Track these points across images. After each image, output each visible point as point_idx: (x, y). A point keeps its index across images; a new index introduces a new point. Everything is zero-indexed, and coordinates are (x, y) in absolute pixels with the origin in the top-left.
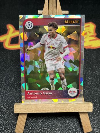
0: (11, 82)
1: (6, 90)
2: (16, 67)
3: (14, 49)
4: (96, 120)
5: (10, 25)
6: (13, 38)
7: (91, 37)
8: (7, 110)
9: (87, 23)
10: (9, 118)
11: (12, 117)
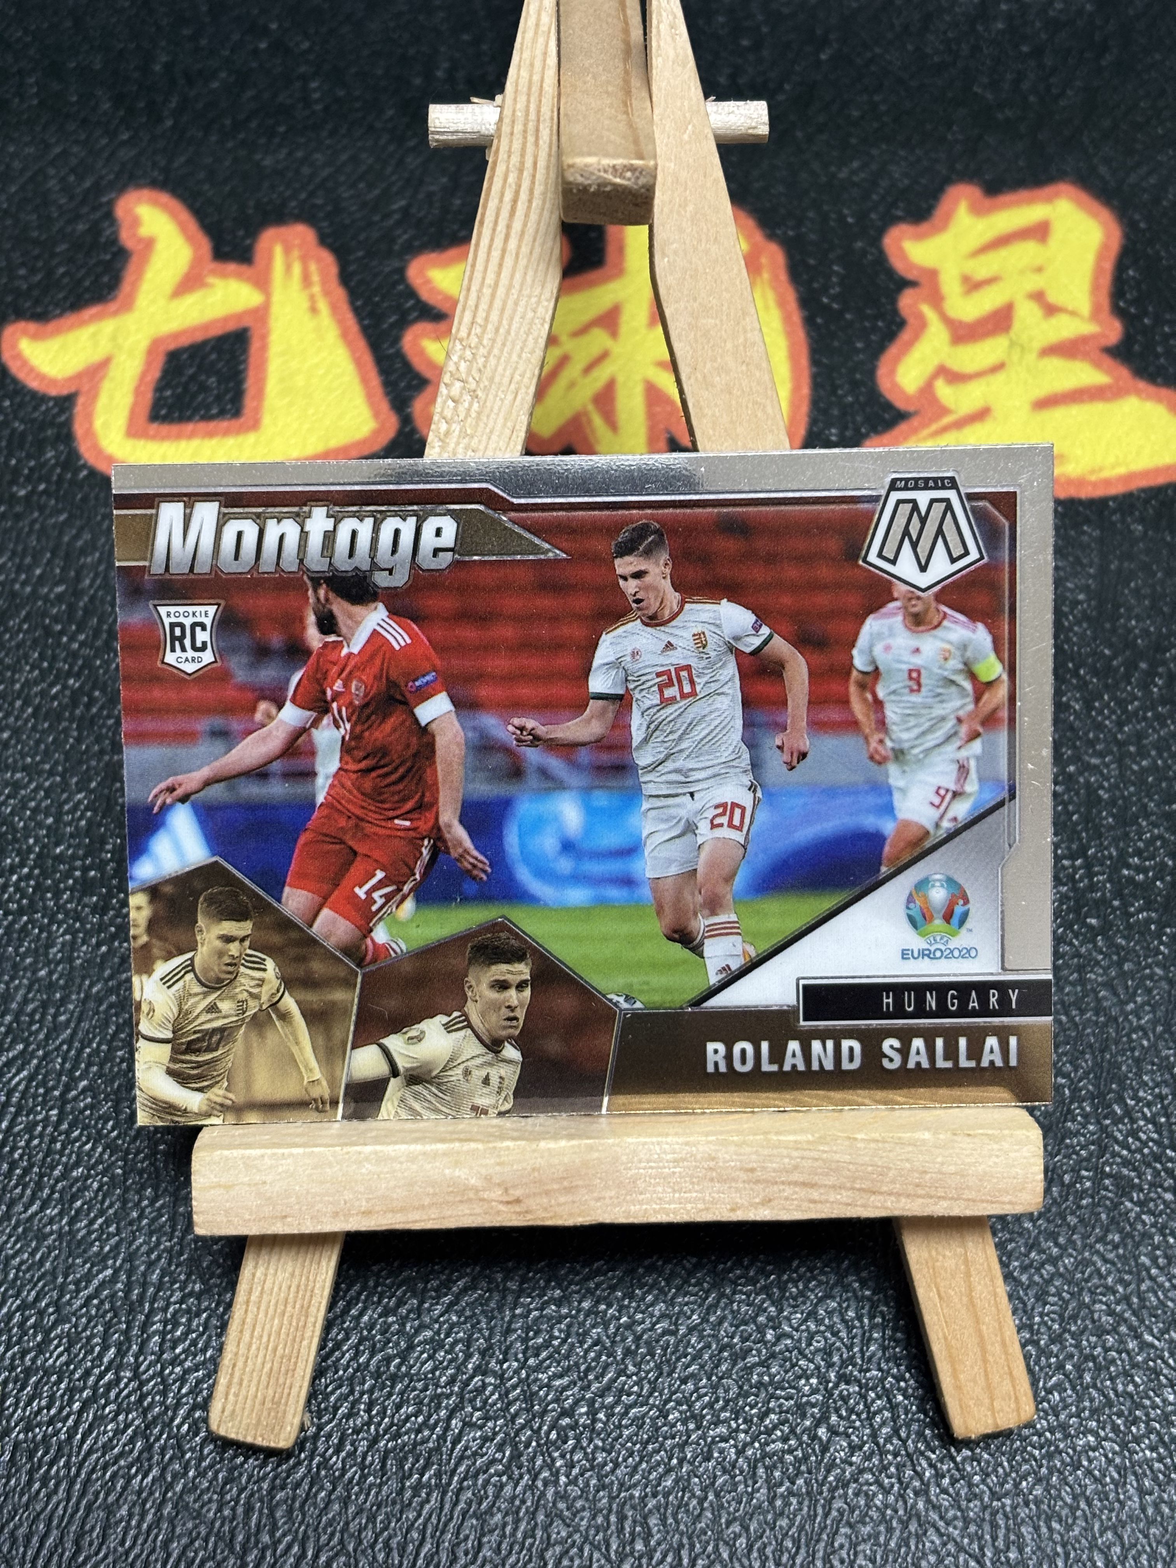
1: (88, 934)
4: (1053, 1290)
5: (155, 203)
6: (185, 356)
7: (1055, 363)
8: (100, 1149)
9: (1024, 194)
10: (121, 1240)
11: (157, 1225)
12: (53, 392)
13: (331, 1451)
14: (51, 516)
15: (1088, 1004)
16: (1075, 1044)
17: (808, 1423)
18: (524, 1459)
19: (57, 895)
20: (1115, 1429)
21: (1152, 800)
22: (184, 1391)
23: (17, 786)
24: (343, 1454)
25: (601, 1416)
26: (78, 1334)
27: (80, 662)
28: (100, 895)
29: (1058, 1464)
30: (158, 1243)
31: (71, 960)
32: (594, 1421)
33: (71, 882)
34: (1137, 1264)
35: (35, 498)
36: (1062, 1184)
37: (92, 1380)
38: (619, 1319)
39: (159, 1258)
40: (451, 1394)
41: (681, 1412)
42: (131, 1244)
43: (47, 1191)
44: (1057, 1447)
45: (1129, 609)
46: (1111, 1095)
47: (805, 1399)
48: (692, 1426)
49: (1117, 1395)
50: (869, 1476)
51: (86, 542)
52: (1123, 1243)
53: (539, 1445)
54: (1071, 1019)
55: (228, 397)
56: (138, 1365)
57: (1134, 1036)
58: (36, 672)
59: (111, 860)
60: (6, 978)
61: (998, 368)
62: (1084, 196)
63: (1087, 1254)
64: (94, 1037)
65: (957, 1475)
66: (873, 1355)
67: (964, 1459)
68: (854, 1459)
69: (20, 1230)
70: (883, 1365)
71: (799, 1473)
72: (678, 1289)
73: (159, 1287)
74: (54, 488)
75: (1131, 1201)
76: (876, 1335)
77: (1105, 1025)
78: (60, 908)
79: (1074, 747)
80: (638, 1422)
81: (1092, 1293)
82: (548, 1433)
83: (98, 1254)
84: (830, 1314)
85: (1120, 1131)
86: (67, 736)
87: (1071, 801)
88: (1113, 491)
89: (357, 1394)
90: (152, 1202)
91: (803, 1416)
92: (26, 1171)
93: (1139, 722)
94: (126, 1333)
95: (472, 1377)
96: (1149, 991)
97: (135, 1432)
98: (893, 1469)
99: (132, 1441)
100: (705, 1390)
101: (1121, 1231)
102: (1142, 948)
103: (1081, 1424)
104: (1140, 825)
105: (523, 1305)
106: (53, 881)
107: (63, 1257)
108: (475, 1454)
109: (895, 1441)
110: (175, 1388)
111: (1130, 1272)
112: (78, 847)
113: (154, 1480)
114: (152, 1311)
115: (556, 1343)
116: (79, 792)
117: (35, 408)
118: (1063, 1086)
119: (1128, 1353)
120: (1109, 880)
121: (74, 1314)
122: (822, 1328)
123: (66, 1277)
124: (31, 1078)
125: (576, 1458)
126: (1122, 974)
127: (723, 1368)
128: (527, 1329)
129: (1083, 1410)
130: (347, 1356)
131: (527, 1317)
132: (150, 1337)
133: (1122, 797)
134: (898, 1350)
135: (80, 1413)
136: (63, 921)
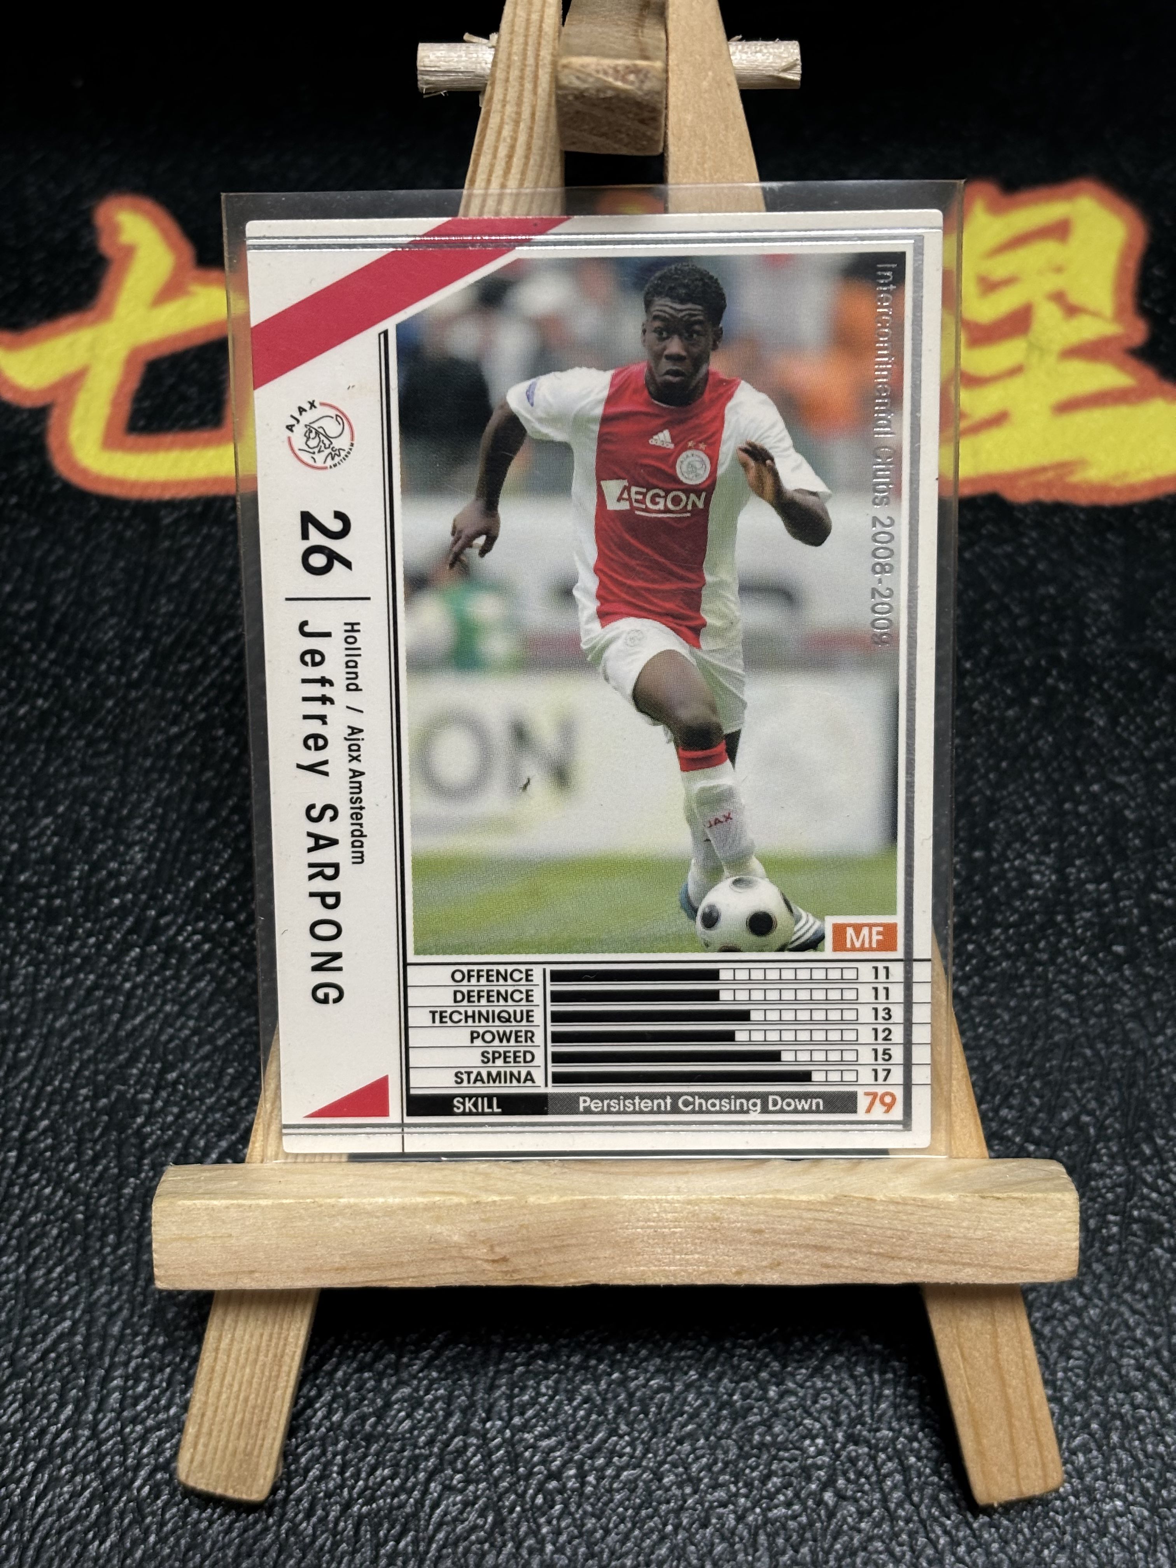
0: (112, 875)
1: (53, 966)
2: (186, 707)
3: (165, 485)
4: (1077, 1343)
5: (136, 209)
6: (165, 366)
7: (1076, 366)
8: (60, 1193)
9: (1042, 191)
10: (81, 1289)
11: (119, 1274)
12: (28, 403)
13: (301, 1516)
14: (22, 530)
15: (1114, 1036)
16: (1101, 1080)
17: (813, 1486)
18: (508, 1524)
19: (20, 924)
20: (1145, 1493)
22: (145, 1451)
24: (314, 1519)
25: (591, 1479)
26: (34, 1389)
27: (50, 682)
28: (65, 925)
29: (1083, 1530)
30: (120, 1293)
31: (34, 992)
32: (583, 1484)
33: (35, 911)
35: (6, 510)
37: (48, 1438)
38: (610, 1374)
39: (120, 1309)
40: (430, 1455)
41: (676, 1475)
42: (91, 1294)
43: (3, 1238)
44: (1082, 1512)
45: (1158, 619)
47: (810, 1461)
48: (688, 1490)
49: (1147, 1456)
50: (879, 1545)
51: (59, 558)
52: (1153, 1292)
53: (524, 1510)
54: (1097, 1053)
55: (208, 407)
56: (96, 1423)
57: (1164, 1071)
59: (79, 887)
61: (1016, 371)
62: (1106, 194)
63: (1113, 1305)
64: (56, 1074)
65: (974, 1543)
66: (884, 1413)
67: (982, 1525)
68: (863, 1525)
70: (894, 1424)
71: (803, 1541)
72: (674, 1343)
73: (121, 1339)
74: (26, 501)
75: (1162, 1247)
76: (887, 1392)
77: (1133, 1059)
78: (23, 938)
79: (1098, 763)
80: (631, 1486)
81: (1120, 1346)
82: (534, 1498)
83: (55, 1305)
84: (837, 1369)
85: (1150, 1173)
86: (35, 759)
87: (1095, 822)
88: (1139, 497)
89: (329, 1455)
90: (116, 1248)
91: (809, 1480)
94: (84, 1388)
95: (453, 1437)
97: (93, 1495)
98: (904, 1537)
99: (89, 1504)
100: (699, 1452)
101: (1151, 1280)
102: (1172, 976)
103: (1107, 1488)
104: (1166, 846)
105: (508, 1360)
106: (18, 908)
107: (19, 1307)
108: (455, 1520)
109: (907, 1506)
110: (135, 1448)
111: (1160, 1324)
113: (112, 1546)
114: (112, 1366)
115: (543, 1400)
116: (46, 815)
117: (8, 421)
118: (1087, 1125)
119: (1158, 1409)
120: (1137, 905)
121: (30, 1369)
122: (829, 1385)
123: (22, 1328)
125: (563, 1524)
126: (1150, 1005)
127: (723, 1427)
128: (512, 1386)
129: (1109, 1473)
130: (320, 1414)
131: (512, 1372)
132: (109, 1394)
133: (1150, 816)
134: (910, 1408)
135: (35, 1473)
136: (27, 952)
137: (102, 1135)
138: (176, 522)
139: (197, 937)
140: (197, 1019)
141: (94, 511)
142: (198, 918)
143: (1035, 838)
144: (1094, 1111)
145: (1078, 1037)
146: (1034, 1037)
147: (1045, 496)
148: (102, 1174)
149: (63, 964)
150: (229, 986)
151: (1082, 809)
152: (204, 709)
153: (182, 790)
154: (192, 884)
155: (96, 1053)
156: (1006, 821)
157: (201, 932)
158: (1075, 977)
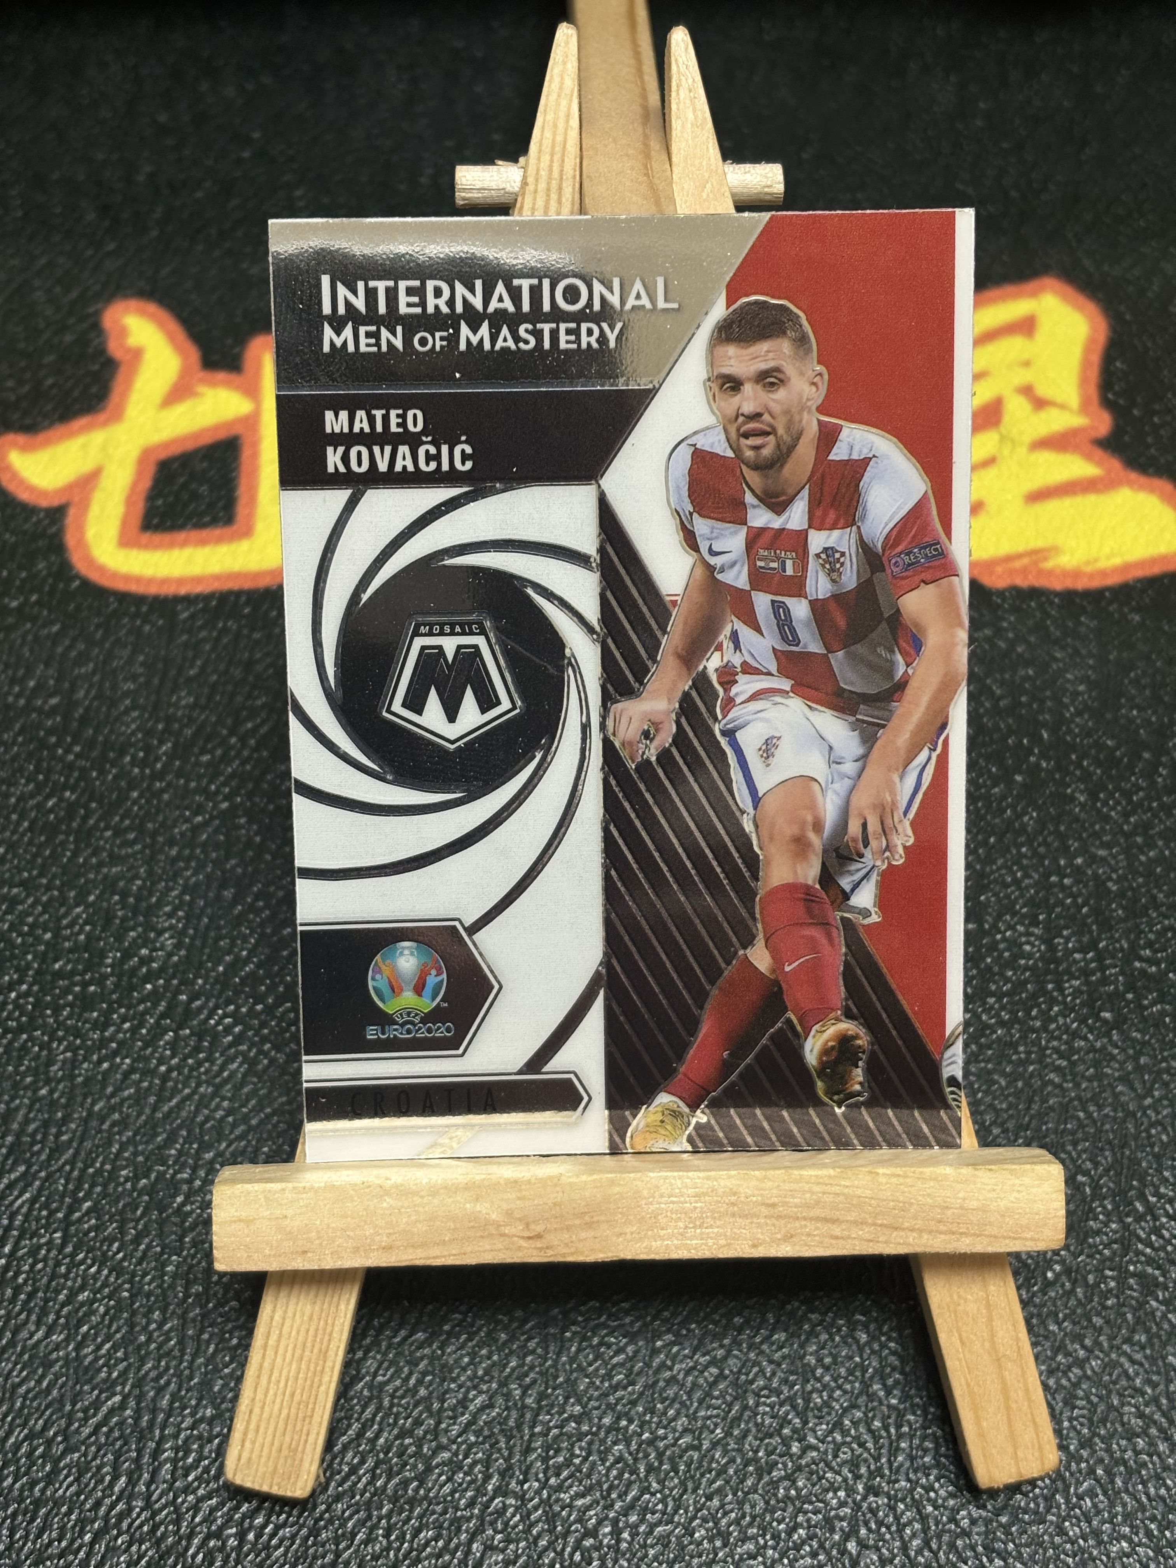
0: (143, 961)
1: (89, 1051)
2: (210, 796)
3: (181, 581)
5: (142, 313)
6: (176, 465)
7: (1046, 457)
8: (105, 1272)
9: (1009, 289)
10: (130, 1365)
11: (165, 1349)
12: (44, 503)
14: (44, 626)
15: (1105, 1099)
16: (1094, 1141)
17: (837, 1537)
19: (57, 1011)
20: (1149, 1534)
21: (1161, 891)
22: (197, 1520)
23: (14, 902)
25: (626, 1535)
26: (88, 1463)
27: (76, 774)
28: (100, 1010)
30: (167, 1368)
31: (73, 1077)
32: (619, 1541)
33: (70, 997)
34: (1165, 1364)
35: (27, 609)
36: (1087, 1285)
37: (103, 1510)
38: (641, 1435)
39: (168, 1383)
40: (471, 1517)
41: (707, 1530)
42: (139, 1370)
43: (52, 1317)
44: (1091, 1554)
45: (1133, 698)
46: (1133, 1193)
47: (833, 1513)
48: (718, 1543)
49: (1150, 1499)
51: (80, 654)
52: (1150, 1343)
54: (1089, 1115)
55: (221, 504)
56: (150, 1495)
57: (1153, 1131)
58: (31, 786)
59: (112, 974)
60: (6, 1097)
61: (989, 462)
62: (1069, 290)
63: (1113, 1356)
64: (97, 1156)
66: (901, 1465)
69: (26, 1357)
70: (912, 1476)
72: (701, 1402)
73: (170, 1412)
74: (46, 598)
75: (1157, 1300)
76: (903, 1445)
77: (1125, 1122)
78: (60, 1025)
79: (1080, 839)
80: (664, 1541)
81: (1121, 1395)
82: (572, 1555)
83: (105, 1381)
84: (855, 1424)
85: (1143, 1229)
86: (64, 850)
87: (1080, 894)
88: (1110, 581)
89: (375, 1519)
91: (832, 1530)
92: (31, 1296)
93: (1145, 813)
94: (137, 1460)
95: (492, 1499)
96: (1166, 1085)
97: (148, 1563)
100: (728, 1507)
101: (1147, 1331)
102: (1158, 1041)
103: (1114, 1530)
104: (1148, 915)
105: (542, 1423)
106: (53, 996)
107: (70, 1383)
109: (926, 1553)
110: (188, 1517)
111: (1158, 1373)
112: (77, 961)
114: (162, 1439)
115: (577, 1461)
116: (77, 905)
117: (26, 520)
118: (1084, 1184)
119: (1159, 1455)
120: (1122, 973)
121: (83, 1443)
122: (848, 1439)
123: (74, 1404)
124: (33, 1200)
126: (1139, 1069)
127: (749, 1483)
128: (547, 1448)
129: (1116, 1516)
130: (364, 1480)
131: (547, 1435)
132: (161, 1465)
133: (1131, 888)
134: (926, 1459)
135: (92, 1543)
136: (63, 1038)
137: (143, 1215)
138: (193, 617)
139: (228, 1020)
140: (230, 1100)
141: (111, 608)
142: (228, 1002)
143: (1025, 910)
144: (1089, 1171)
145: (1071, 1100)
146: (1031, 1101)
147: (1022, 582)
148: (145, 1253)
149: (100, 1049)
150: (260, 1067)
151: (1066, 881)
152: (226, 798)
153: (208, 877)
154: (221, 968)
155: (135, 1135)
156: (996, 895)
157: (233, 1015)
158: (1066, 1043)
